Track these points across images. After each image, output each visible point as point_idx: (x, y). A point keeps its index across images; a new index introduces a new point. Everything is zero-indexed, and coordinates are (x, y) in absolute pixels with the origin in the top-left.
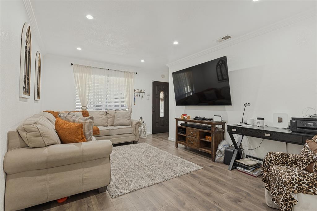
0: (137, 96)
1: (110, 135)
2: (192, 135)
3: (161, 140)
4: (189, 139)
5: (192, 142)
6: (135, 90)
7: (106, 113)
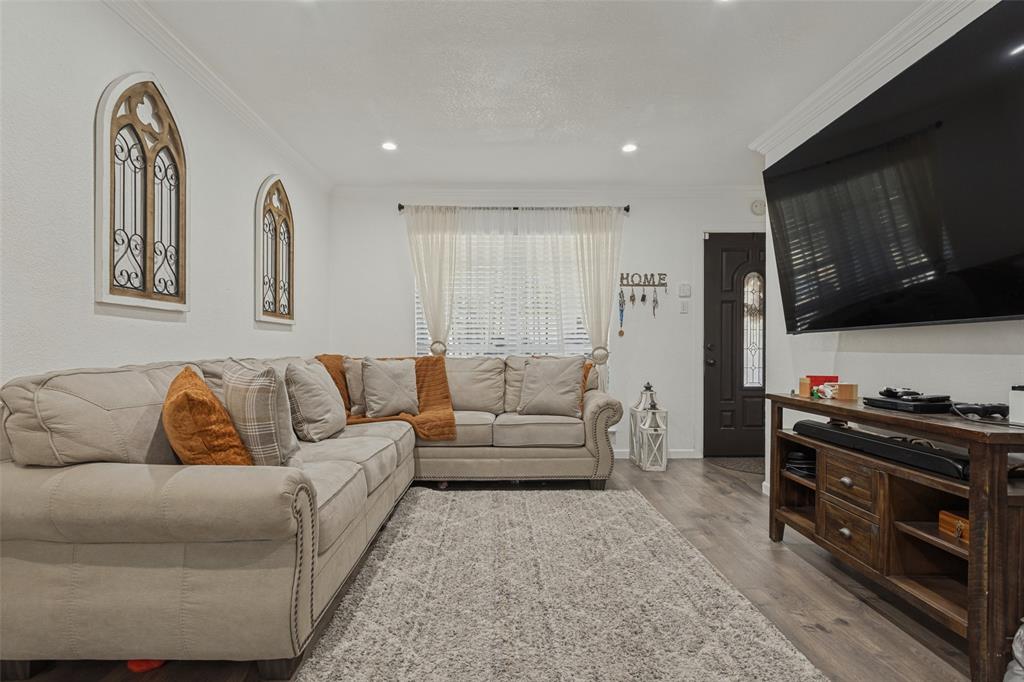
0: (633, 298)
1: (492, 446)
2: (846, 493)
3: (723, 492)
4: (832, 511)
5: (846, 531)
6: (622, 278)
7: (502, 366)
